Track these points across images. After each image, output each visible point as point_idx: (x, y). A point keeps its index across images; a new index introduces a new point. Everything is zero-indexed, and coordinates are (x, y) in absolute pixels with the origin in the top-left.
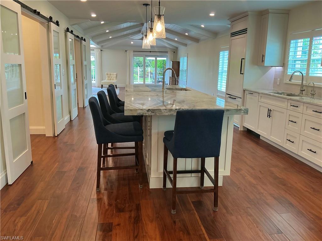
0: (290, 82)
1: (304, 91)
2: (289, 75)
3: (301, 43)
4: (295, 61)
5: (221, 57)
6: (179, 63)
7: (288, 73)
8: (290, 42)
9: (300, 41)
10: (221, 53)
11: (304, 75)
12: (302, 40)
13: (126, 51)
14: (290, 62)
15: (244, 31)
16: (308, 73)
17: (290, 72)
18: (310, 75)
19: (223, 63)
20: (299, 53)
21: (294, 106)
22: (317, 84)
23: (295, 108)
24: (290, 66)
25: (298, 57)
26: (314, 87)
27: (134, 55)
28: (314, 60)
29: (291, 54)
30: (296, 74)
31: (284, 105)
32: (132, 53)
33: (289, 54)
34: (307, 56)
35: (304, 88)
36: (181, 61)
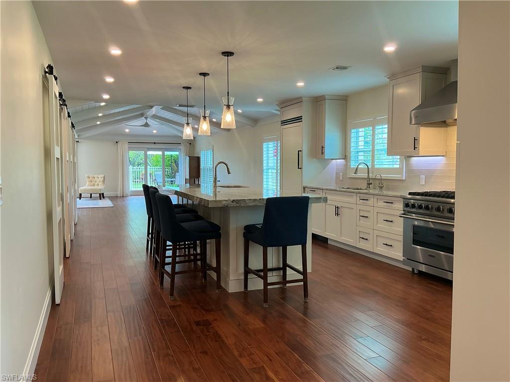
0: (355, 176)
1: (371, 184)
2: (352, 168)
3: (362, 131)
4: (358, 152)
5: (264, 150)
6: (198, 158)
7: (352, 166)
8: (350, 131)
9: (361, 130)
10: (265, 145)
11: (370, 167)
12: (363, 129)
13: (117, 142)
14: (353, 154)
15: (299, 119)
16: (373, 165)
17: (353, 165)
18: (376, 167)
19: (268, 157)
20: (361, 143)
21: (363, 199)
22: (384, 176)
23: (365, 201)
24: (353, 158)
25: (360, 147)
26: (381, 179)
27: (130, 149)
28: (378, 150)
29: (352, 144)
30: (360, 166)
31: (353, 199)
32: (127, 146)
33: (350, 145)
34: (371, 147)
35: (371, 181)
36: (201, 156)
